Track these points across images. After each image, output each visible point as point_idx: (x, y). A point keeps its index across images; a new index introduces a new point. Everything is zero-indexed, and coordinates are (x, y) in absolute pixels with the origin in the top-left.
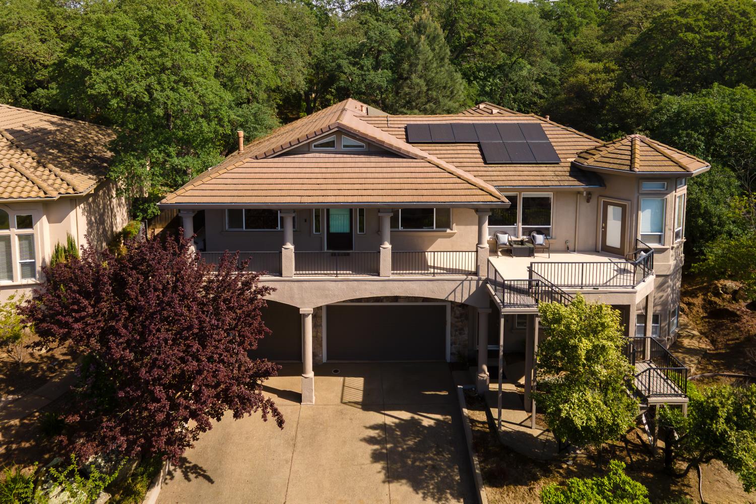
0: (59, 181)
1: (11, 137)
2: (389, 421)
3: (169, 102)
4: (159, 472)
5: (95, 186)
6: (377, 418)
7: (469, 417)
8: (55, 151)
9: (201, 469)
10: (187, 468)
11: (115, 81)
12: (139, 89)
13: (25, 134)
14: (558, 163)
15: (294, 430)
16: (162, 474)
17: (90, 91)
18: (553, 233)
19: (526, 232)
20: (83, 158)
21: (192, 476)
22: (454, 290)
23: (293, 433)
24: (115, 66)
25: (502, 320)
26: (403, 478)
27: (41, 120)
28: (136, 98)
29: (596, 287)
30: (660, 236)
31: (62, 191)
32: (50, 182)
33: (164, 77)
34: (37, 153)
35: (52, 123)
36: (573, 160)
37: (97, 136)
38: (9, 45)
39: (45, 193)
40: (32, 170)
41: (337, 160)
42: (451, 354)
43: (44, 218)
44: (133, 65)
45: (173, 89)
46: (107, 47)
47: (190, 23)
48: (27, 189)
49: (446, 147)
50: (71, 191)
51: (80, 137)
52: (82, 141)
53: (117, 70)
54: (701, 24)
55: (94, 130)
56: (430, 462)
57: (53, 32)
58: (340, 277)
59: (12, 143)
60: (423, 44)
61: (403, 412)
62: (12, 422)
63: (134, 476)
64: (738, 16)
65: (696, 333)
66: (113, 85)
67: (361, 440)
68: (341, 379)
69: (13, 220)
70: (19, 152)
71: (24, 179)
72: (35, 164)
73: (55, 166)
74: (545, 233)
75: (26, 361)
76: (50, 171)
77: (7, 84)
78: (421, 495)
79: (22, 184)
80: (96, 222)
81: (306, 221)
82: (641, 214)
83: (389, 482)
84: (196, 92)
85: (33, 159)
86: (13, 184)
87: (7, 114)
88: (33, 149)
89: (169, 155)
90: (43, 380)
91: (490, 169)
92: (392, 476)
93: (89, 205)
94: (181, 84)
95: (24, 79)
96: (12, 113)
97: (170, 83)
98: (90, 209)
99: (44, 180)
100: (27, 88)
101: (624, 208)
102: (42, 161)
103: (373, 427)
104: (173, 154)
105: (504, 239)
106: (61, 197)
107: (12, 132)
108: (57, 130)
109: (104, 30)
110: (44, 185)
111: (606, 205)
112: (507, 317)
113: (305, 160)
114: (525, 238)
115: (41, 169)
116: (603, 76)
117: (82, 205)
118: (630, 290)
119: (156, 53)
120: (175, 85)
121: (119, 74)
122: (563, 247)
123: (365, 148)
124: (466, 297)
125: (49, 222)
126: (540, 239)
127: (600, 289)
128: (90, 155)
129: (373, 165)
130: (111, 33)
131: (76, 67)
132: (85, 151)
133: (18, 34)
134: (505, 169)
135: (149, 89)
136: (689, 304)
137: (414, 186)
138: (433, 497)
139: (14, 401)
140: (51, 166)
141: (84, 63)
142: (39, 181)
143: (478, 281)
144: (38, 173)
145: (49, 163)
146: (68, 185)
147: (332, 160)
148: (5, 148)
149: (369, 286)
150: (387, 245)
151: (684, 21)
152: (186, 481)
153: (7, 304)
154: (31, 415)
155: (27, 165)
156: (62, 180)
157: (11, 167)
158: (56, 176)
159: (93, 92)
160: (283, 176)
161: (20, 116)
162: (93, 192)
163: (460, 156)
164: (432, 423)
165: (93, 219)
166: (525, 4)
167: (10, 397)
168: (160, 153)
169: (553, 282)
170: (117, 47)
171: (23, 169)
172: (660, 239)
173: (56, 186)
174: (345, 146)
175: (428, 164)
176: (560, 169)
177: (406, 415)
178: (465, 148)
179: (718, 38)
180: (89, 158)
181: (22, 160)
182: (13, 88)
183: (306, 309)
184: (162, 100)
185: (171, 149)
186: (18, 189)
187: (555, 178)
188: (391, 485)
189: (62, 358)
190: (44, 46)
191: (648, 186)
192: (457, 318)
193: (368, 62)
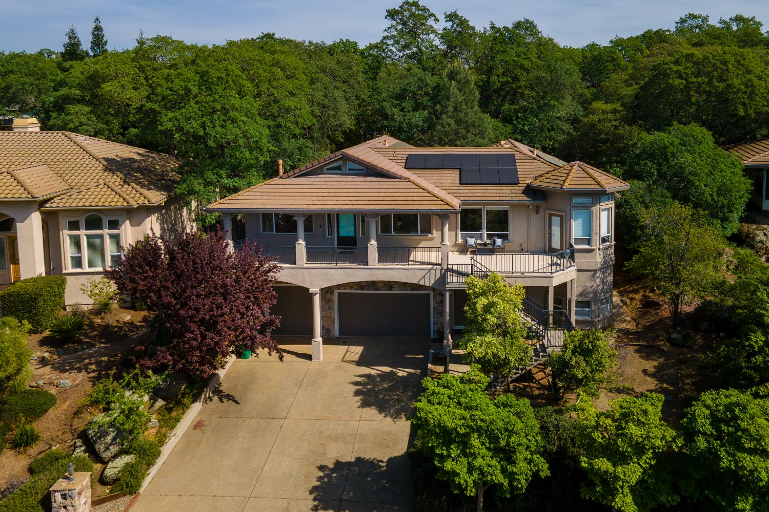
0: (138, 195)
1: (106, 163)
2: (373, 372)
3: (218, 136)
4: (201, 395)
5: (165, 200)
6: (365, 370)
7: (431, 370)
8: (139, 175)
9: (232, 396)
10: (222, 395)
11: (178, 120)
12: (195, 125)
13: (117, 161)
14: (517, 184)
15: (302, 377)
16: (203, 396)
17: (159, 128)
18: (510, 238)
19: (489, 236)
20: (159, 180)
21: (224, 400)
22: (424, 276)
23: (302, 378)
24: (179, 109)
25: (448, 294)
26: (373, 405)
27: (131, 152)
28: (194, 132)
29: (522, 273)
30: (589, 239)
31: (140, 202)
32: (132, 195)
33: (215, 117)
34: (124, 175)
35: (139, 154)
36: (529, 182)
37: (173, 165)
38: (108, 92)
39: (128, 203)
40: (120, 187)
41: (341, 179)
42: (434, 332)
43: (128, 222)
44: (192, 108)
45: (222, 127)
46: (173, 95)
47: (236, 76)
48: (115, 200)
49: (434, 172)
50: (146, 202)
51: (160, 165)
52: (161, 168)
53: (180, 112)
54: (688, 71)
55: (172, 160)
56: (396, 397)
57: (143, 81)
58: (339, 266)
59: (107, 168)
60: (453, 89)
61: (386, 367)
62: (103, 359)
63: (183, 395)
64: (718, 63)
65: (628, 318)
66: (177, 123)
67: (350, 383)
68: (347, 347)
69: (105, 223)
70: (111, 174)
71: (114, 193)
72: (122, 183)
73: (137, 184)
74: (504, 237)
75: (114, 325)
76: (133, 188)
77: (107, 124)
78: (383, 415)
79: (112, 196)
80: (168, 229)
81: (321, 227)
82: (573, 222)
83: (363, 407)
84: (240, 129)
85: (121, 179)
86: (105, 196)
87: (105, 147)
88: (121, 172)
89: (220, 176)
90: (125, 336)
91: (463, 188)
92: (365, 404)
93: (163, 215)
94: (229, 122)
95: (121, 120)
96: (109, 146)
97: (220, 121)
98: (163, 218)
99: (127, 194)
100: (123, 127)
101: (561, 217)
102: (127, 180)
103: (360, 376)
104: (224, 176)
105: (471, 241)
106: (139, 207)
107: (107, 160)
108: (142, 160)
109: (172, 82)
110: (128, 197)
111: (551, 215)
112: (450, 290)
113: (318, 179)
114: (488, 241)
115: (126, 186)
116: (609, 116)
117: (156, 214)
118: (549, 275)
119: (210, 98)
120: (224, 124)
121: (182, 115)
122: (519, 249)
123: (365, 171)
124: (433, 281)
125: (131, 225)
126: (499, 242)
127: (526, 274)
128: (166, 178)
129: (368, 183)
130: (178, 84)
131: (151, 109)
132: (162, 175)
133: (116, 83)
134: (474, 188)
135: (203, 126)
136: (631, 299)
137: (393, 198)
138: (392, 416)
139: (104, 348)
140: (133, 184)
141: (156, 107)
142: (124, 195)
143: (441, 270)
144: (124, 189)
145: (132, 182)
146: (145, 198)
147: (337, 179)
148: (101, 171)
149: (359, 272)
150: (373, 243)
151: (675, 68)
152: (220, 403)
153: (100, 282)
154: (116, 355)
155: (116, 183)
156: (141, 194)
157: (105, 184)
158: (136, 191)
159: (162, 128)
160: (298, 190)
161: (114, 148)
162: (163, 204)
163: (443, 178)
164: (405, 374)
165: (165, 226)
166: (578, 49)
167: (102, 345)
168: (213, 175)
169: (490, 269)
170: (180, 95)
171: (113, 186)
172: (589, 242)
173: (136, 198)
174: (349, 170)
175: (409, 183)
176: (518, 188)
177: (387, 369)
178: (449, 172)
179: (700, 84)
180: (164, 180)
181: (113, 180)
182: (111, 127)
183: (314, 289)
184: (213, 134)
185: (222, 172)
186: (109, 200)
187: (510, 195)
188: (364, 409)
189: (139, 324)
190: (136, 93)
191: (577, 200)
192: (438, 303)
193: (408, 104)
